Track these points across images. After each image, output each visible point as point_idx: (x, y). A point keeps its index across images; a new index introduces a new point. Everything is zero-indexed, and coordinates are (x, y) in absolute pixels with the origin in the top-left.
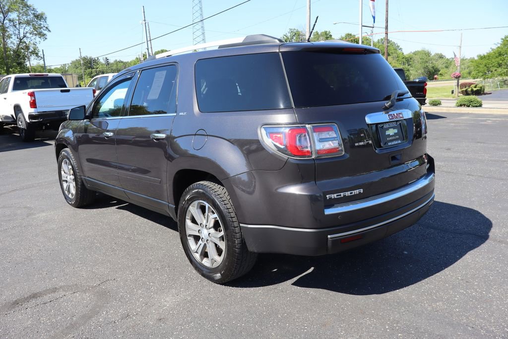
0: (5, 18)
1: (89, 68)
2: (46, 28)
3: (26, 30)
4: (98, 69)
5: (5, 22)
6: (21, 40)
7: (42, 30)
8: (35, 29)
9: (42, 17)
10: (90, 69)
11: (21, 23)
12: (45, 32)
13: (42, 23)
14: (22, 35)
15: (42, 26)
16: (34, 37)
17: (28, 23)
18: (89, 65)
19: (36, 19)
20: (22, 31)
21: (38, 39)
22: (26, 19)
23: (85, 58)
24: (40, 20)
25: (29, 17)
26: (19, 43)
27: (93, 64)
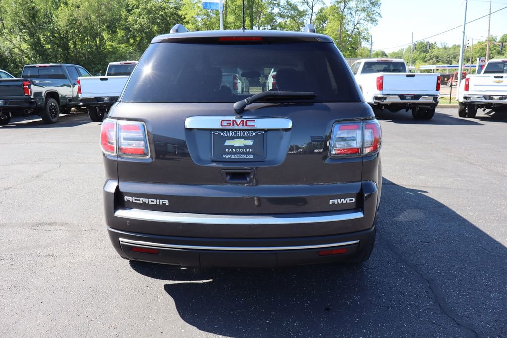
0: (345, 7)
1: (424, 52)
2: (379, 14)
3: (361, 17)
4: (433, 54)
5: (345, 10)
6: (355, 26)
7: (374, 16)
8: (368, 15)
9: (377, 4)
10: (425, 54)
11: (358, 10)
12: (377, 18)
13: (375, 9)
14: (356, 22)
15: (375, 12)
16: (367, 23)
17: (364, 10)
18: (424, 50)
19: (371, 7)
20: (357, 18)
21: (370, 24)
22: (363, 6)
23: (422, 43)
24: (374, 6)
25: (365, 5)
26: (353, 29)
27: (428, 48)
